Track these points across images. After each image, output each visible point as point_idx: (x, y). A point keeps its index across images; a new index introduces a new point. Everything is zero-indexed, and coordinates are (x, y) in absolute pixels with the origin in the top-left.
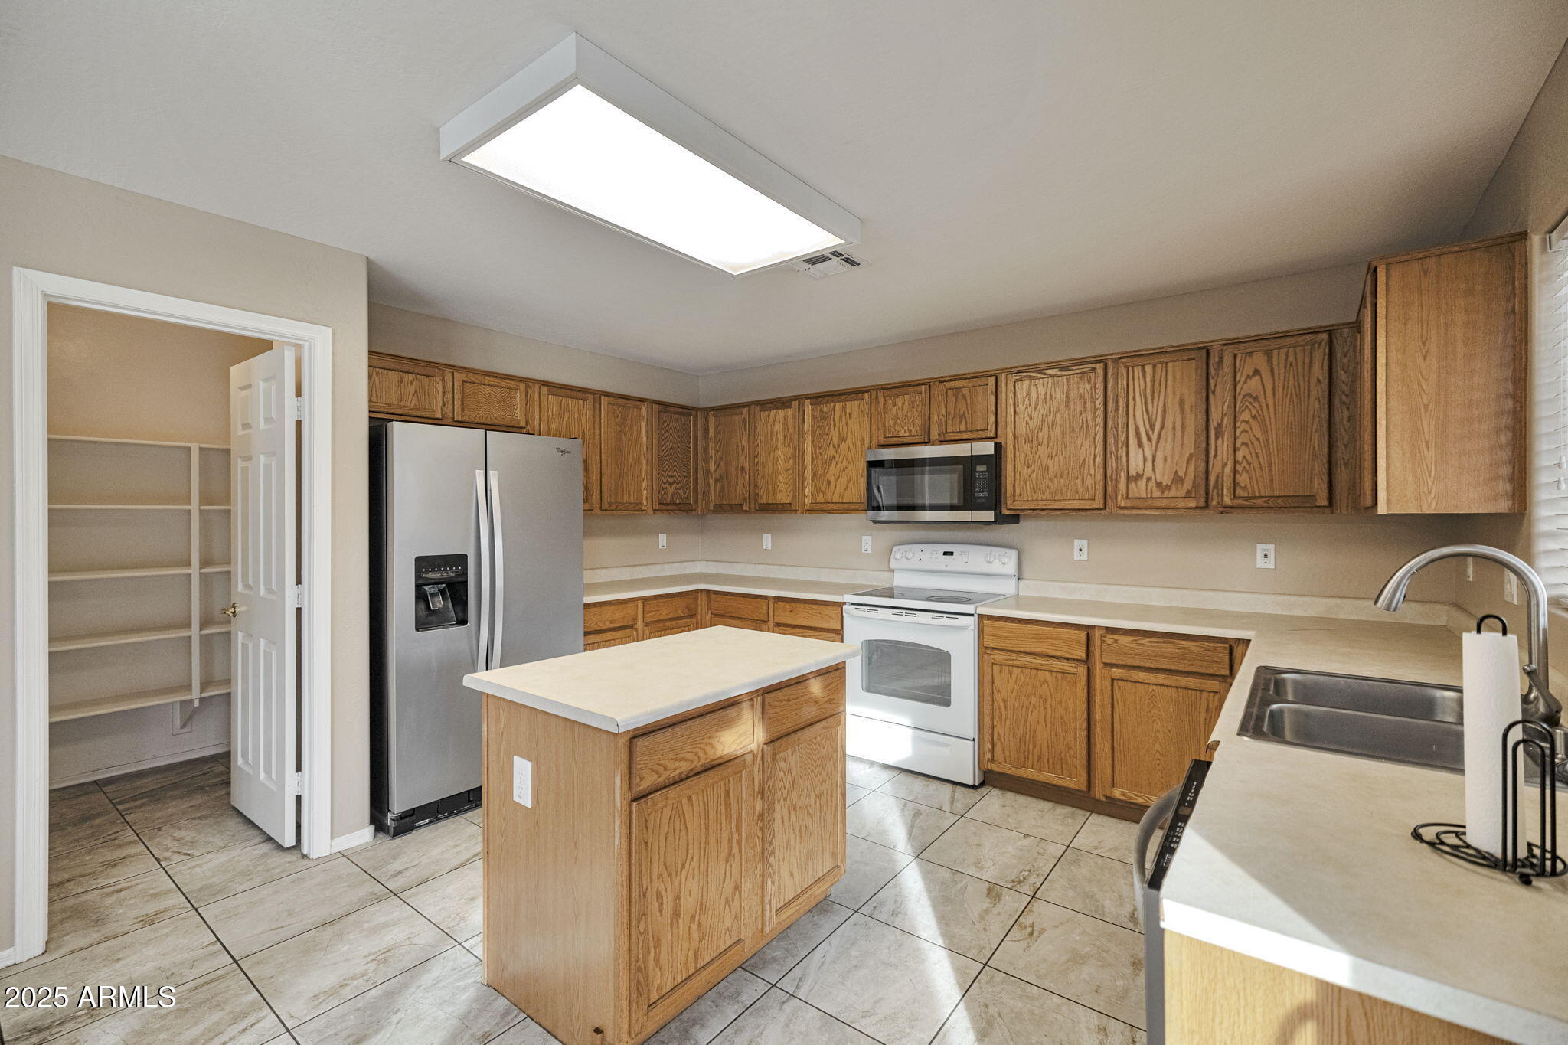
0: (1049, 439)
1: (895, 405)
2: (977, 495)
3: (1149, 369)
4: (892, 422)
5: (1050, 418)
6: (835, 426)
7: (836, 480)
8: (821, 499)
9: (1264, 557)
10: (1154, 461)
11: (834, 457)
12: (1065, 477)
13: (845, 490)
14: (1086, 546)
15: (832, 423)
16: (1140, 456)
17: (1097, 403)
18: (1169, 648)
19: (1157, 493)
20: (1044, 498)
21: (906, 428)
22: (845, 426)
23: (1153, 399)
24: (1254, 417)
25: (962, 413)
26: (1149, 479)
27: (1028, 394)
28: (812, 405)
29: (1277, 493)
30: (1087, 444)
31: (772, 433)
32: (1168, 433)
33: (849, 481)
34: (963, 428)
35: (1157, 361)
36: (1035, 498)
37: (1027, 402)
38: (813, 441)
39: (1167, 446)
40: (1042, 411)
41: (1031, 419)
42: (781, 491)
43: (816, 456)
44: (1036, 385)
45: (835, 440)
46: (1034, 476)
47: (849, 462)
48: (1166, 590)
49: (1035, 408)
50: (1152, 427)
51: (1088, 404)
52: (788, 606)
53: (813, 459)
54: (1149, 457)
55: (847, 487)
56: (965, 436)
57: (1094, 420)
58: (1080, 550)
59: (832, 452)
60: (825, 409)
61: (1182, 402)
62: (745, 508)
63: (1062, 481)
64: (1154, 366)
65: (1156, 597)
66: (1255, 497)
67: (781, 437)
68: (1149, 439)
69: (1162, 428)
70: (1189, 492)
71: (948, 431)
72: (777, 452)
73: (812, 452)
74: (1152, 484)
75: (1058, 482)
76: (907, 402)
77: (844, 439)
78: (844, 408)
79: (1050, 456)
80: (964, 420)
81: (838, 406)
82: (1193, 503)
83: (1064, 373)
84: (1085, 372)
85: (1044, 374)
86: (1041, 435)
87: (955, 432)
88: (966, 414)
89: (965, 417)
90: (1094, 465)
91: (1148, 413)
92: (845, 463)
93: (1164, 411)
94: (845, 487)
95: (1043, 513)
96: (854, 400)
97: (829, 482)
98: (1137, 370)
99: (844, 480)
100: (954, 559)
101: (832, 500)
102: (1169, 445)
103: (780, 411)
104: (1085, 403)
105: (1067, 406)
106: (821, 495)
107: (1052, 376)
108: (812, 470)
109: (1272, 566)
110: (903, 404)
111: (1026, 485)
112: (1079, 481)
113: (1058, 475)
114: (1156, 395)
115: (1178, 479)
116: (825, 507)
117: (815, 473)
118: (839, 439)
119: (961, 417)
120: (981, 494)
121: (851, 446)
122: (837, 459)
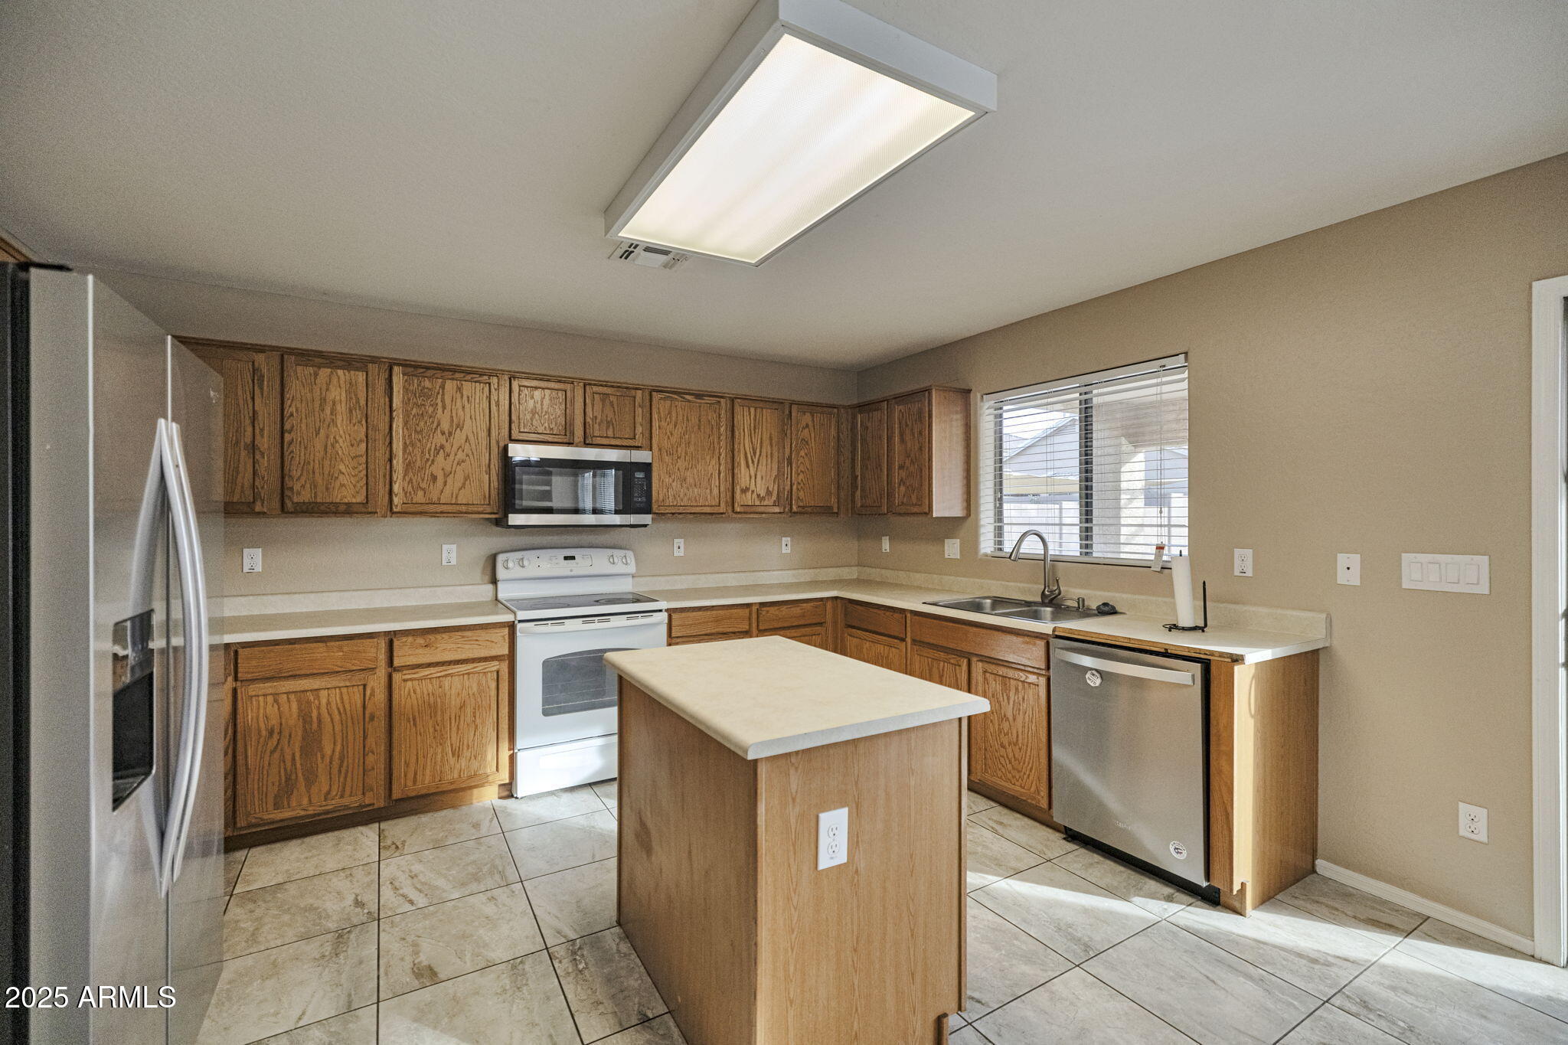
0: (686, 453)
1: (532, 398)
2: (636, 499)
3: (752, 410)
4: (528, 417)
5: (687, 436)
6: (444, 408)
7: (446, 476)
8: (420, 497)
9: (786, 545)
10: (756, 478)
11: (442, 447)
12: (698, 487)
13: (460, 489)
14: (682, 543)
15: (440, 404)
16: (748, 474)
17: (722, 429)
18: (796, 611)
19: (758, 503)
20: (682, 504)
21: (546, 425)
22: (460, 410)
23: (755, 433)
24: (806, 455)
25: (609, 419)
26: (753, 491)
27: (670, 413)
28: (404, 374)
29: (816, 505)
30: (713, 462)
31: (323, 400)
32: (763, 461)
33: (467, 478)
34: (610, 433)
35: (758, 406)
36: (675, 504)
37: (668, 419)
38: (406, 423)
39: (762, 468)
40: (680, 430)
41: (672, 434)
42: (342, 485)
43: (411, 442)
44: (676, 406)
45: (445, 426)
46: (674, 484)
47: (467, 455)
48: (737, 574)
49: (675, 426)
50: (755, 453)
51: (715, 429)
52: (420, 641)
53: (405, 445)
54: (753, 474)
55: (464, 484)
56: (613, 442)
57: (719, 443)
58: (679, 548)
59: (439, 439)
60: (427, 383)
61: (771, 439)
62: (258, 508)
63: (696, 490)
64: (756, 409)
65: (732, 580)
66: (807, 507)
67: (341, 408)
68: (753, 462)
69: (760, 455)
70: (775, 501)
71: (595, 435)
72: (333, 429)
73: (404, 436)
74: (755, 495)
75: (693, 492)
76: (547, 397)
77: (460, 426)
78: (459, 389)
79: (687, 469)
80: (611, 427)
81: (450, 385)
82: (777, 510)
83: (699, 401)
84: (712, 404)
85: (684, 398)
86: (679, 449)
87: (602, 437)
88: (614, 421)
89: (613, 424)
90: (719, 478)
91: (752, 443)
92: (461, 455)
93: (761, 442)
94: (460, 485)
95: (681, 516)
96: (476, 382)
97: (434, 478)
98: (746, 409)
99: (460, 476)
100: (577, 564)
101: (439, 499)
102: (764, 468)
103: (340, 372)
104: (712, 428)
105: (699, 428)
106: (420, 493)
107: (689, 401)
108: (405, 459)
109: (789, 551)
110: (543, 399)
111: (668, 492)
112: (708, 491)
113: (693, 485)
114: (757, 431)
115: (769, 493)
116: (426, 508)
117: (408, 466)
118: (452, 426)
119: (608, 422)
120: (639, 499)
121: (471, 437)
122: (447, 449)
